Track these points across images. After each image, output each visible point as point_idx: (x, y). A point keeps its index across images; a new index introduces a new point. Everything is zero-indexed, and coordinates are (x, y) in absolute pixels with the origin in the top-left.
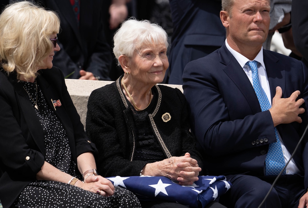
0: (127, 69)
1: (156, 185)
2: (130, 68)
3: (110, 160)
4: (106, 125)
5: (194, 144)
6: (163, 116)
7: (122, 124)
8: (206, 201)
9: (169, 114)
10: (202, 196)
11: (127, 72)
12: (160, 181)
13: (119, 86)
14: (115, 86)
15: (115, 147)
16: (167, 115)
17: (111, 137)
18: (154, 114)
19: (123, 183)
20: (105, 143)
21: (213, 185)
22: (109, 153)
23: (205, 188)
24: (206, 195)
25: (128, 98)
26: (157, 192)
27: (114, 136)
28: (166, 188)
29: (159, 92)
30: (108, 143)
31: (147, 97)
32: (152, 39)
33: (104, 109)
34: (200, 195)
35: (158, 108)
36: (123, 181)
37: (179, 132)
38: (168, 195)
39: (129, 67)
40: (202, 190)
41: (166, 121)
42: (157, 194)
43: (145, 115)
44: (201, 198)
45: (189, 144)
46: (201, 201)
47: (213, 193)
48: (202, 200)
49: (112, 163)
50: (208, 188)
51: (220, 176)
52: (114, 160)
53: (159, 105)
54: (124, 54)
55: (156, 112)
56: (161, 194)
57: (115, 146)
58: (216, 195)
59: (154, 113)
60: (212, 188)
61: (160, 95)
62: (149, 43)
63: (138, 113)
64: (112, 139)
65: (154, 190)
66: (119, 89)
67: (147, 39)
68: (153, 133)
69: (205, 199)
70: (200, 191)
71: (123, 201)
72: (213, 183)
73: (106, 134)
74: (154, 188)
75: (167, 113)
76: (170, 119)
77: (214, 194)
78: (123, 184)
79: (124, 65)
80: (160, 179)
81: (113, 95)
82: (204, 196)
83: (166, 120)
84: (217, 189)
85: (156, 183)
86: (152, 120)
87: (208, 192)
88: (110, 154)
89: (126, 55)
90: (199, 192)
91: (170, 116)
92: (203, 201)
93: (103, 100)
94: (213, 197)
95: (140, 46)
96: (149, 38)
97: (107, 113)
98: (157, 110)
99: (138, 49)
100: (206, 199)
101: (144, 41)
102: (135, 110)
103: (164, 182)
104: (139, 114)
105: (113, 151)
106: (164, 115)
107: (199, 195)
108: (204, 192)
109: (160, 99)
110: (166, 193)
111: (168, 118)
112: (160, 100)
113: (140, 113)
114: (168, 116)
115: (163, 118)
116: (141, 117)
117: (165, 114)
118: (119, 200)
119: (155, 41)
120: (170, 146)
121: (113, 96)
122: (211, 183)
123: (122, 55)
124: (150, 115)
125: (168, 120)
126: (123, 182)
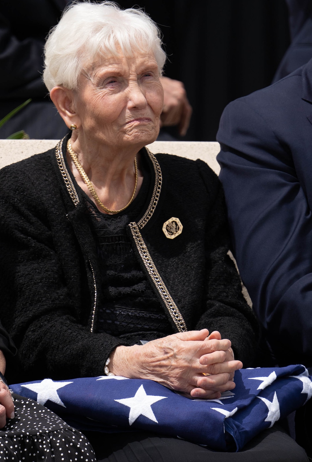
0: (71, 118)
1: (132, 398)
2: (78, 116)
3: (45, 321)
4: (33, 243)
5: (235, 287)
6: (165, 225)
7: (68, 244)
8: (246, 432)
9: (178, 220)
10: (237, 422)
11: (73, 125)
12: (141, 390)
13: (62, 157)
14: (52, 156)
15: (57, 293)
16: (174, 223)
17: (47, 271)
18: (143, 222)
19: (58, 396)
20: (35, 284)
21: (267, 392)
22: (44, 305)
23: (246, 402)
24: (247, 417)
25: (80, 184)
26: (133, 416)
27: (55, 268)
28: (154, 407)
29: (156, 172)
30: (41, 284)
31: (127, 181)
32: (117, 43)
33: (27, 212)
34: (231, 420)
35: (153, 208)
36: (57, 391)
37: (201, 260)
38: (157, 422)
39: (75, 113)
40: (236, 408)
41: (173, 237)
42: (133, 421)
43: (121, 224)
44: (233, 428)
45: (223, 286)
46: (232, 434)
47: (267, 410)
48: (236, 432)
49: (51, 327)
50: (255, 401)
51: (290, 368)
52: (56, 321)
53: (155, 200)
54: (60, 83)
55: (148, 218)
56: (141, 419)
57: (58, 291)
58: (274, 414)
59: (142, 219)
60: (263, 399)
61: (159, 177)
62: (109, 56)
63: (106, 220)
64: (49, 275)
65: (127, 409)
66: (60, 163)
67: (105, 46)
68: (139, 265)
69: (243, 428)
70: (230, 410)
71: (50, 442)
72: (268, 388)
73: (36, 265)
74: (126, 406)
75: (174, 219)
76: (180, 232)
77: (269, 414)
78: (56, 399)
79: (63, 109)
80: (142, 386)
81: (45, 177)
82: (241, 423)
83: (173, 234)
84: (277, 401)
85: (131, 394)
86: (138, 237)
87: (255, 409)
88: (46, 307)
89: (64, 86)
90: (226, 413)
91: (179, 223)
92: (238, 433)
93: (22, 192)
94: (266, 420)
95: (92, 62)
96: (110, 44)
97: (34, 219)
98: (151, 212)
99: (89, 69)
100: (247, 429)
101: (99, 50)
102: (97, 211)
103: (149, 392)
104: (108, 222)
105: (53, 301)
106: (167, 223)
107: (227, 420)
108: (242, 411)
109: (159, 188)
110: (152, 417)
111: (177, 229)
112: (157, 190)
113: (110, 218)
114: (176, 224)
115: (164, 230)
116: (113, 227)
117: (170, 220)
118: (40, 441)
119: (125, 49)
120: (178, 293)
121: (46, 180)
122: (261, 387)
123: (57, 87)
124: (133, 225)
125: (177, 235)
126: (56, 393)
